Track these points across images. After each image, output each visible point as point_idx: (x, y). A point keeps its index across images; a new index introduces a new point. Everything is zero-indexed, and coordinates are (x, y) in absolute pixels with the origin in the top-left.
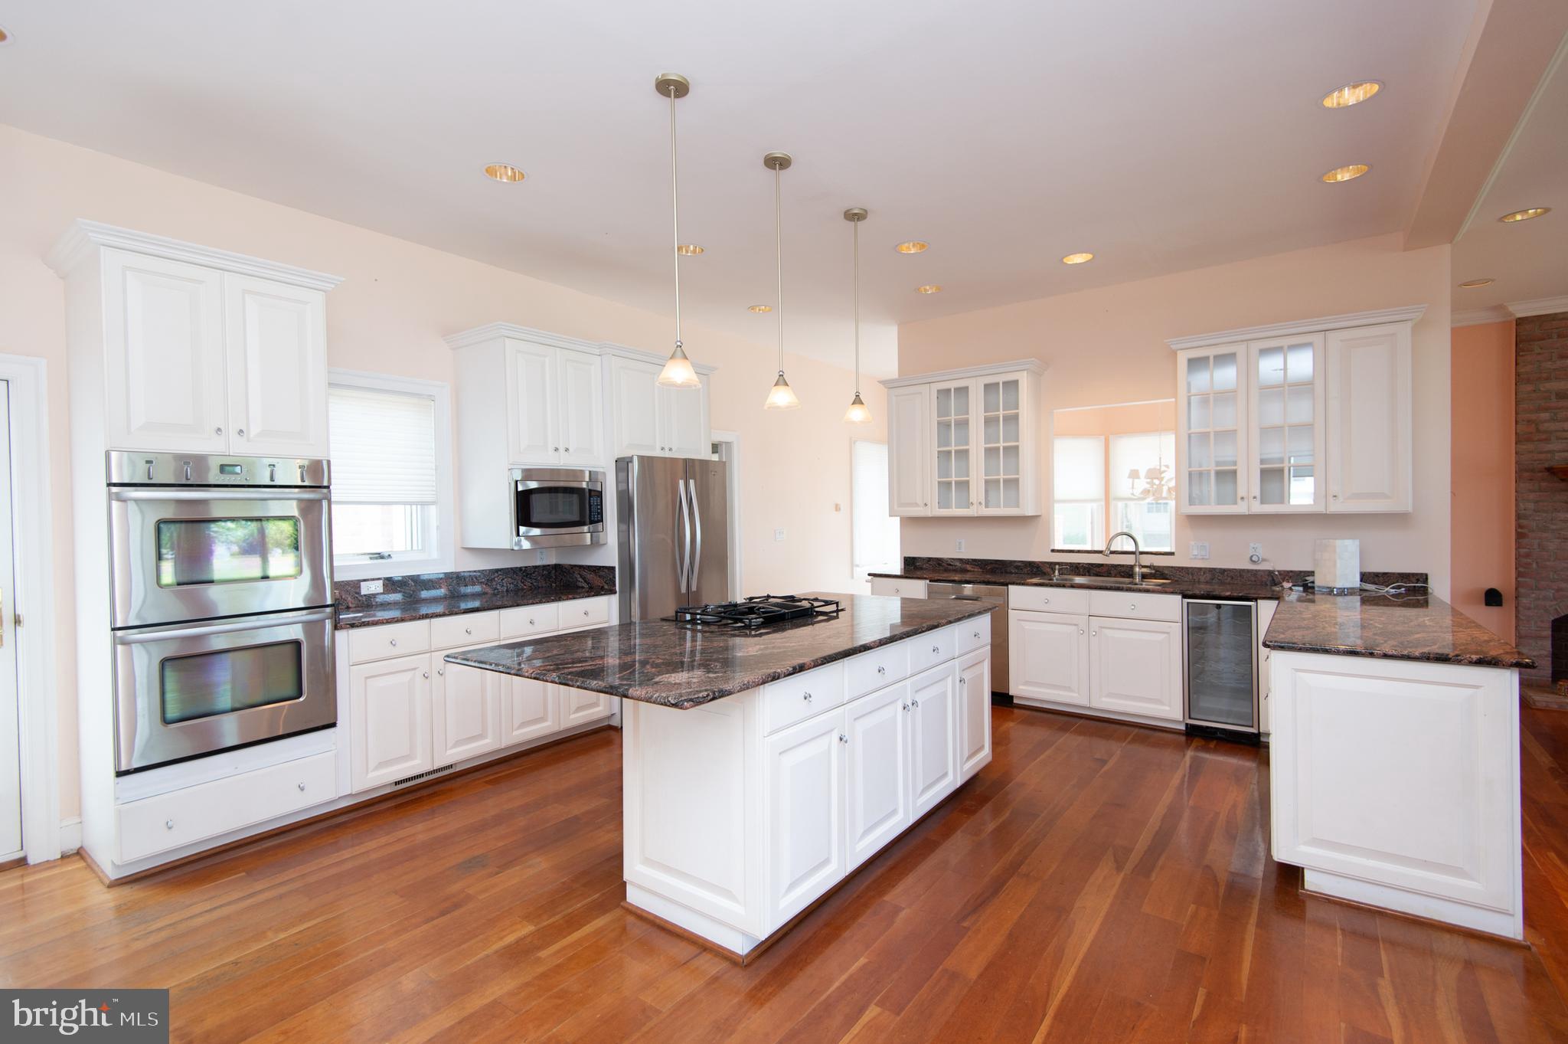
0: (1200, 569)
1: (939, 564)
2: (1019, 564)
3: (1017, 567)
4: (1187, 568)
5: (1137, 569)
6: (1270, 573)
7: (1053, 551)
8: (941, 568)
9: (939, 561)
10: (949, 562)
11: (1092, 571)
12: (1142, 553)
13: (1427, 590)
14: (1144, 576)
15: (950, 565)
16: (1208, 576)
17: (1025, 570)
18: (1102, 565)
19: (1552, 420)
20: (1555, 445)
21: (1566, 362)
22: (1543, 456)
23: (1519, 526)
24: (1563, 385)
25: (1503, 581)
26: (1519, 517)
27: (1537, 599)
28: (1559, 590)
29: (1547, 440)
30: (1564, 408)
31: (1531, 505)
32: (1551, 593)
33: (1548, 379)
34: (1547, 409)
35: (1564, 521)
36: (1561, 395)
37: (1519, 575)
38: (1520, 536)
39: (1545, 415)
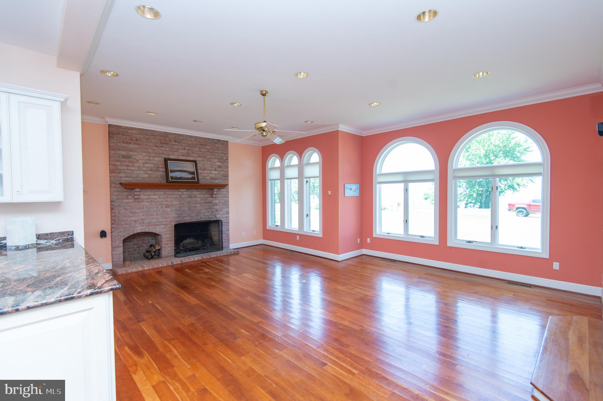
13: (73, 239)
19: (121, 165)
20: (122, 175)
21: (125, 145)
22: (118, 179)
23: (111, 205)
24: (124, 153)
25: (106, 226)
26: (111, 201)
27: (118, 232)
28: (125, 228)
29: (120, 173)
30: (125, 161)
31: (115, 197)
32: (122, 230)
33: (119, 150)
34: (119, 161)
35: (126, 203)
36: (123, 157)
37: (112, 224)
38: (112, 209)
39: (119, 163)
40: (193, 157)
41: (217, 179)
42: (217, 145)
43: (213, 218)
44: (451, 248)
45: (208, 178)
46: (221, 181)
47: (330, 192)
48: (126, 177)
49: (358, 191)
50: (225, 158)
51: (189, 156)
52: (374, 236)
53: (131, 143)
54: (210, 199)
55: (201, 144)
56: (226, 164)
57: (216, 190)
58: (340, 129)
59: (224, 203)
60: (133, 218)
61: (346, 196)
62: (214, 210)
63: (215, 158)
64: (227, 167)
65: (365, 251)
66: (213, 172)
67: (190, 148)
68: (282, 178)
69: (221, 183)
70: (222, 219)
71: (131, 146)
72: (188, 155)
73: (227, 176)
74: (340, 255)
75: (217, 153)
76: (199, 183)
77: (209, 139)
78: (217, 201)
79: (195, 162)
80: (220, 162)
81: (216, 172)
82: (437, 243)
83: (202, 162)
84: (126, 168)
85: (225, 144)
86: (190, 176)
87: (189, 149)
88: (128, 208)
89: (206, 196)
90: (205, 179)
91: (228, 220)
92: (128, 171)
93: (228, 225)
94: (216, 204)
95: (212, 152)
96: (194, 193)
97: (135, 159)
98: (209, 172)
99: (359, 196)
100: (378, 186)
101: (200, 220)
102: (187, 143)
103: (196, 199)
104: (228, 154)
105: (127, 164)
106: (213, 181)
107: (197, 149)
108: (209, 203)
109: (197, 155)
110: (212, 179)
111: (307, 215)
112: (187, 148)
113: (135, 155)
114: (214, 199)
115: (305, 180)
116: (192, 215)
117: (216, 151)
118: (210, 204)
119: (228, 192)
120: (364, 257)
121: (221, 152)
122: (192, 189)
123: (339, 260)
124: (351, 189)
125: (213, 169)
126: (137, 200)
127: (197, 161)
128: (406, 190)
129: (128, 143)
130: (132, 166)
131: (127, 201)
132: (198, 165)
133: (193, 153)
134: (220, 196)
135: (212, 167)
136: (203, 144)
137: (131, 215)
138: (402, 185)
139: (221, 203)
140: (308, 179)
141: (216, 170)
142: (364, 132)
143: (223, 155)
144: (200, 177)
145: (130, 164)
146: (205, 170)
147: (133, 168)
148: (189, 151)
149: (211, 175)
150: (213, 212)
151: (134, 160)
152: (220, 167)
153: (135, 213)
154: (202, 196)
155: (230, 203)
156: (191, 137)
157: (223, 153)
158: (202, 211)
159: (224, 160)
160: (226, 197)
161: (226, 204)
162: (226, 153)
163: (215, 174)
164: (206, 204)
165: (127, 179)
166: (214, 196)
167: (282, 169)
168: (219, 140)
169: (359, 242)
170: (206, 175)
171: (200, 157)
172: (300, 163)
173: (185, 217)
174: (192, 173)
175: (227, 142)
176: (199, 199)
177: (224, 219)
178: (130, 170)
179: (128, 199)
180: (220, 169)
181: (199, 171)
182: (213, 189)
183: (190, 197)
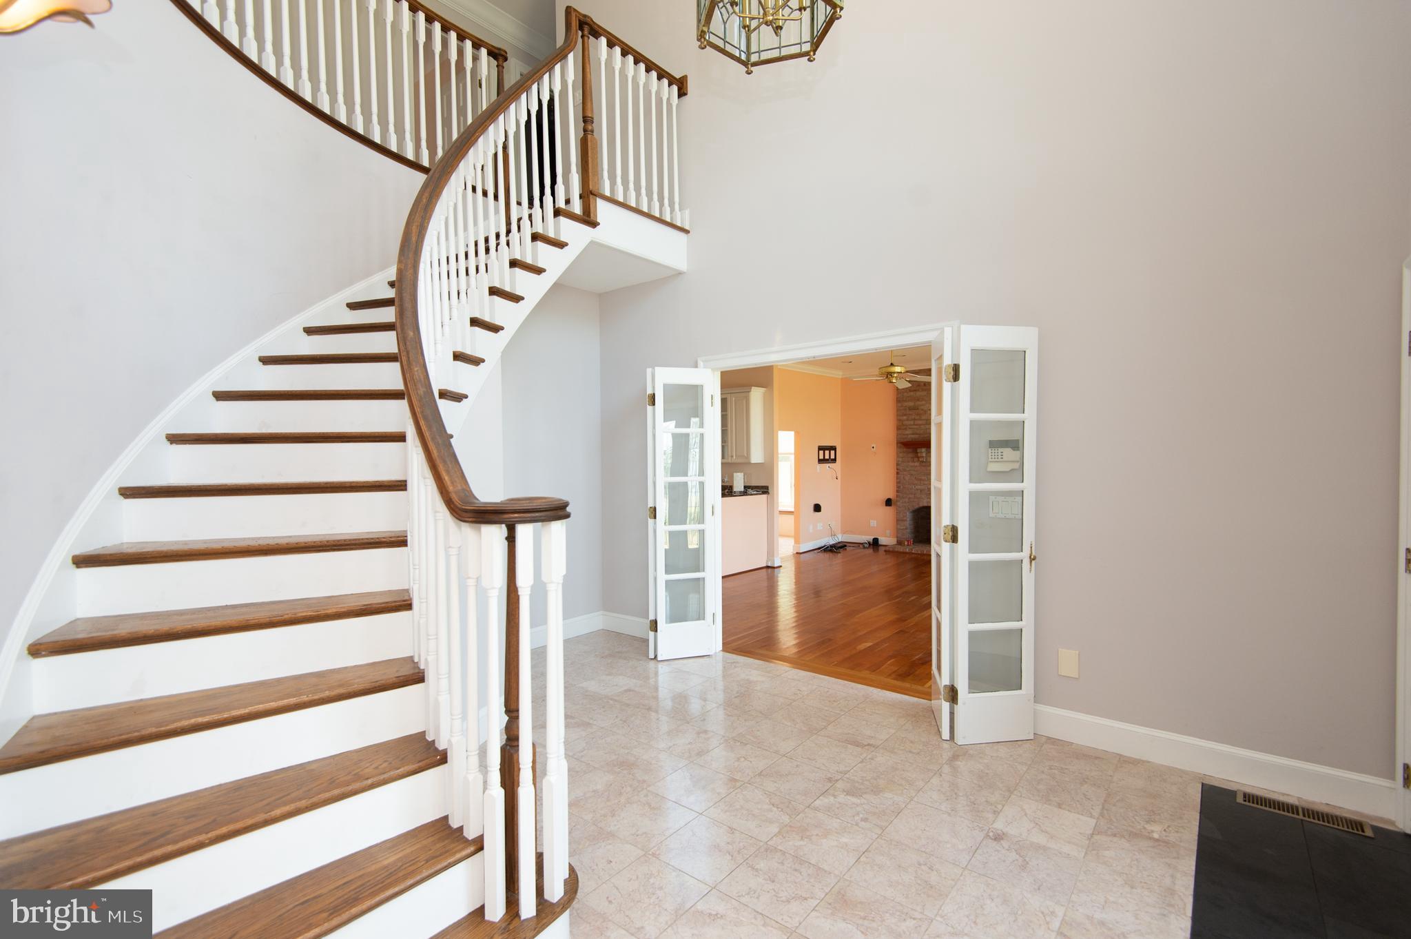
19: (908, 420)
20: (907, 432)
21: (912, 393)
22: (904, 437)
23: (897, 469)
24: (911, 404)
25: (891, 495)
26: (897, 465)
27: (902, 503)
28: (910, 498)
29: (906, 429)
30: (911, 415)
31: (900, 459)
32: (907, 500)
33: (906, 401)
34: (905, 415)
35: (912, 466)
36: (910, 409)
37: (897, 491)
38: (897, 473)
39: (905, 418)
48: (913, 434)
53: (919, 391)
60: (919, 487)
71: (918, 394)
84: (912, 422)
88: (913, 472)
92: (916, 427)
97: (922, 410)
105: (913, 417)
113: (923, 405)
126: (924, 464)
129: (915, 391)
130: (920, 420)
131: (912, 464)
137: (916, 482)
145: (918, 417)
147: (920, 422)
151: (922, 412)
153: (920, 480)
165: (913, 436)
178: (916, 425)
179: (913, 461)
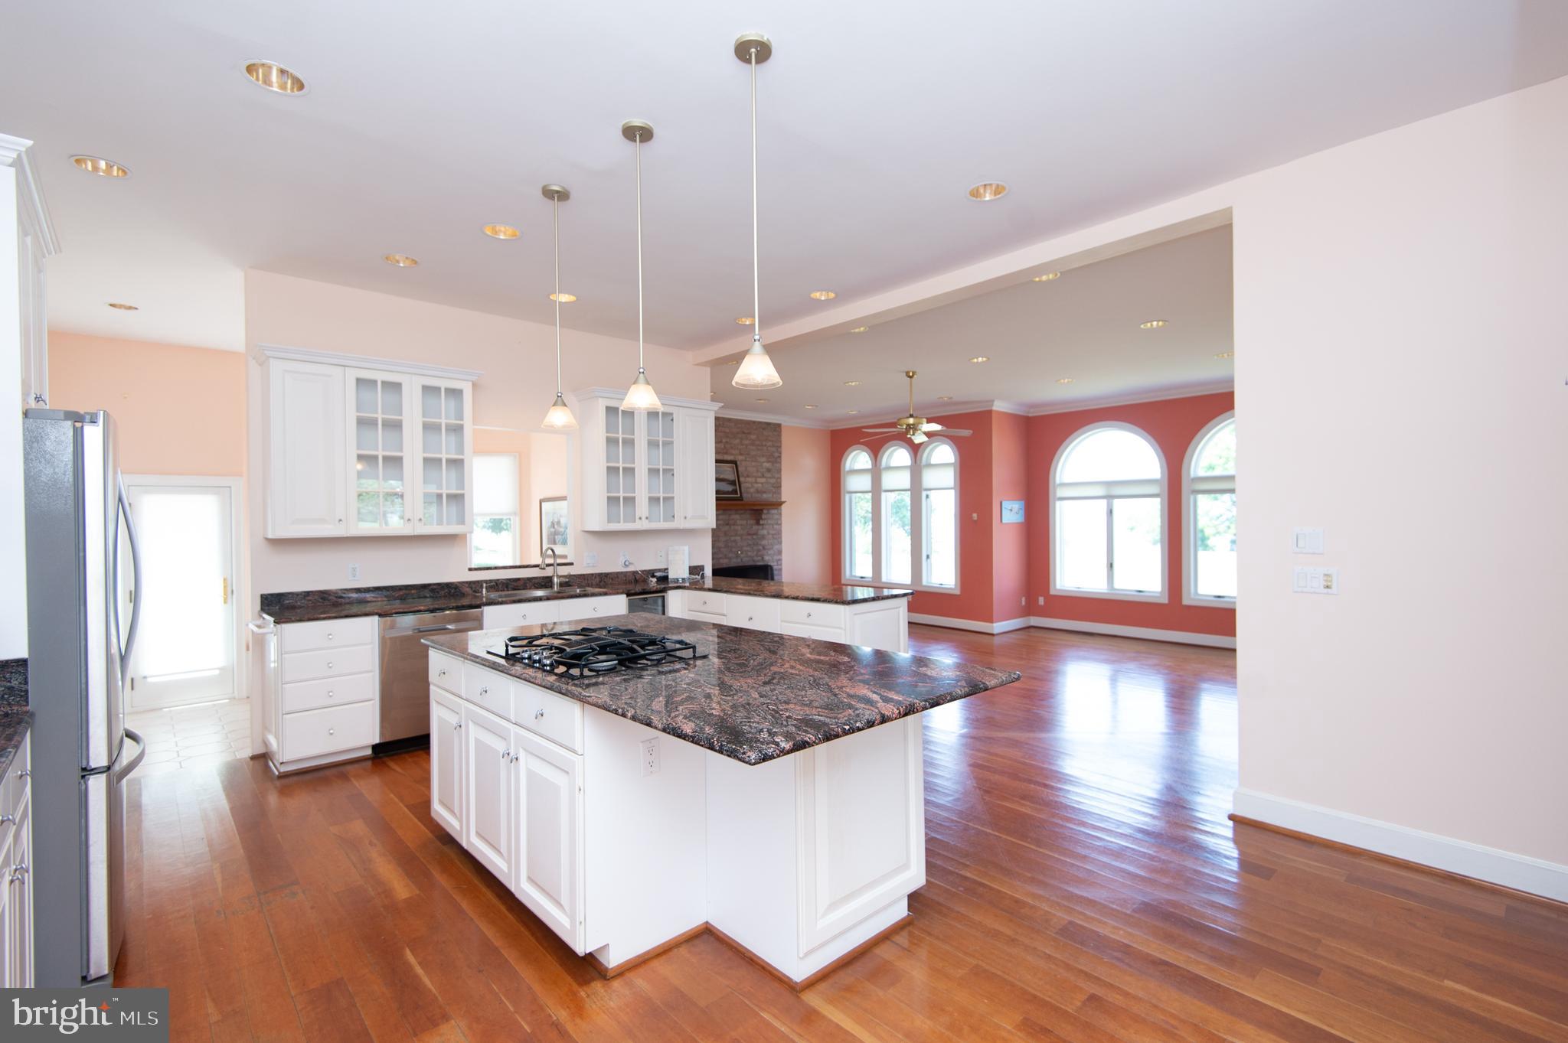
0: (592, 574)
1: (323, 599)
2: (435, 587)
3: (433, 591)
4: (584, 575)
5: (555, 580)
6: (635, 573)
7: (470, 569)
8: (327, 603)
9: (324, 595)
10: (340, 594)
11: (510, 586)
12: (559, 565)
13: (705, 575)
14: (561, 585)
15: (341, 597)
16: (598, 579)
17: (442, 593)
18: (519, 579)
40: (732, 454)
41: (765, 492)
42: (765, 433)
43: (758, 561)
44: (1189, 607)
45: (752, 490)
46: (770, 495)
47: (975, 516)
49: (1022, 513)
50: (776, 455)
51: (726, 453)
52: (1052, 592)
54: (755, 527)
55: (744, 433)
56: (777, 465)
57: (765, 511)
58: (994, 408)
59: (775, 534)
61: (1004, 521)
62: (761, 548)
63: (763, 456)
64: (779, 471)
65: (1035, 621)
66: (759, 480)
67: (728, 440)
68: (876, 490)
69: (771, 500)
70: (772, 564)
72: (725, 451)
73: (778, 486)
74: (995, 625)
75: (765, 445)
76: (742, 500)
77: (754, 422)
78: (765, 532)
79: (734, 462)
80: (769, 462)
81: (763, 480)
82: (1165, 600)
83: (744, 463)
85: (777, 428)
86: (730, 488)
87: (727, 442)
89: (749, 522)
90: (748, 493)
91: (781, 565)
93: (781, 575)
94: (763, 537)
95: (759, 445)
96: (733, 517)
98: (753, 480)
99: (1023, 521)
100: (1058, 503)
101: (741, 564)
102: (724, 432)
103: (736, 527)
104: (780, 447)
106: (759, 495)
107: (737, 441)
108: (754, 534)
109: (737, 452)
110: (758, 491)
111: (928, 557)
112: (724, 440)
114: (761, 527)
115: (924, 494)
116: (730, 555)
117: (764, 443)
118: (754, 537)
119: (780, 514)
120: (1032, 630)
121: (770, 443)
122: (730, 510)
123: (995, 632)
124: (1011, 510)
125: (760, 474)
127: (738, 463)
128: (1110, 512)
132: (740, 469)
133: (732, 448)
134: (769, 522)
135: (758, 471)
136: (746, 431)
138: (1104, 502)
139: (770, 536)
140: (928, 492)
141: (763, 476)
142: (1032, 410)
143: (774, 449)
144: (743, 490)
146: (748, 476)
148: (726, 446)
149: (756, 485)
150: (759, 550)
152: (769, 470)
154: (744, 522)
155: (783, 534)
156: (729, 420)
157: (773, 446)
158: (745, 548)
159: (775, 459)
160: (777, 524)
161: (778, 536)
162: (779, 445)
163: (762, 483)
164: (749, 537)
166: (761, 522)
167: (876, 473)
168: (768, 424)
169: (1023, 603)
170: (750, 486)
171: (741, 454)
172: (916, 462)
173: (721, 558)
174: (733, 483)
175: (779, 425)
176: (739, 528)
177: (775, 564)
180: (769, 475)
181: (742, 479)
182: (762, 510)
183: (727, 524)
